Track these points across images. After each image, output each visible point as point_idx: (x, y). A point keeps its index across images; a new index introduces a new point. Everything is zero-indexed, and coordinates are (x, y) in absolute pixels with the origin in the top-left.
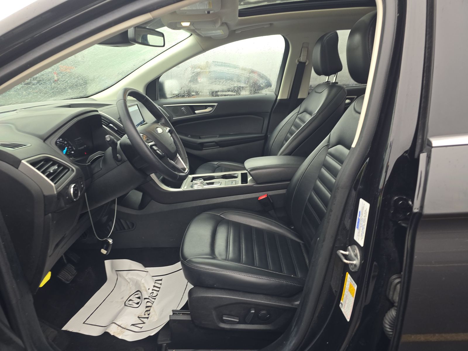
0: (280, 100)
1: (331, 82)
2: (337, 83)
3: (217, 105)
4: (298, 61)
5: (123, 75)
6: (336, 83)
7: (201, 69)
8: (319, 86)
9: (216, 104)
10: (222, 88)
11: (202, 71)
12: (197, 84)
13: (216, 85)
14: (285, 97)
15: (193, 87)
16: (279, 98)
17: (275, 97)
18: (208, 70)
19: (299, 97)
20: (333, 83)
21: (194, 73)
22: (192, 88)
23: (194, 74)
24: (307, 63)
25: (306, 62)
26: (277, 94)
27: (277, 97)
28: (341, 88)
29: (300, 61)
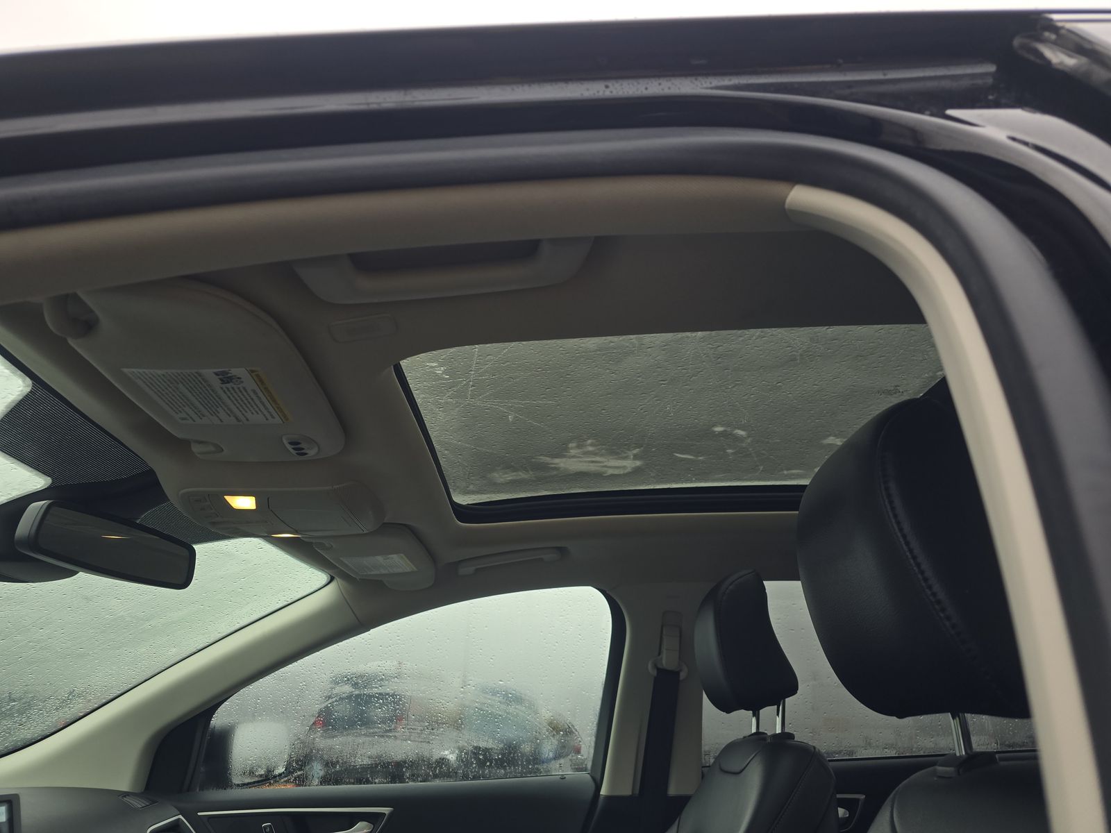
0: (609, 798)
1: (769, 734)
2: (791, 736)
3: (391, 814)
4: (655, 666)
5: (90, 700)
6: (786, 736)
7: (356, 685)
8: (732, 748)
9: (386, 810)
10: (417, 754)
11: (357, 692)
12: (333, 737)
13: (398, 742)
14: (626, 790)
15: (322, 746)
16: (603, 792)
17: (592, 785)
18: (375, 690)
19: (673, 791)
20: (775, 736)
21: (329, 697)
22: (318, 750)
23: (330, 701)
24: (683, 675)
25: (681, 670)
26: (598, 777)
27: (598, 788)
28: (807, 754)
29: (660, 666)
